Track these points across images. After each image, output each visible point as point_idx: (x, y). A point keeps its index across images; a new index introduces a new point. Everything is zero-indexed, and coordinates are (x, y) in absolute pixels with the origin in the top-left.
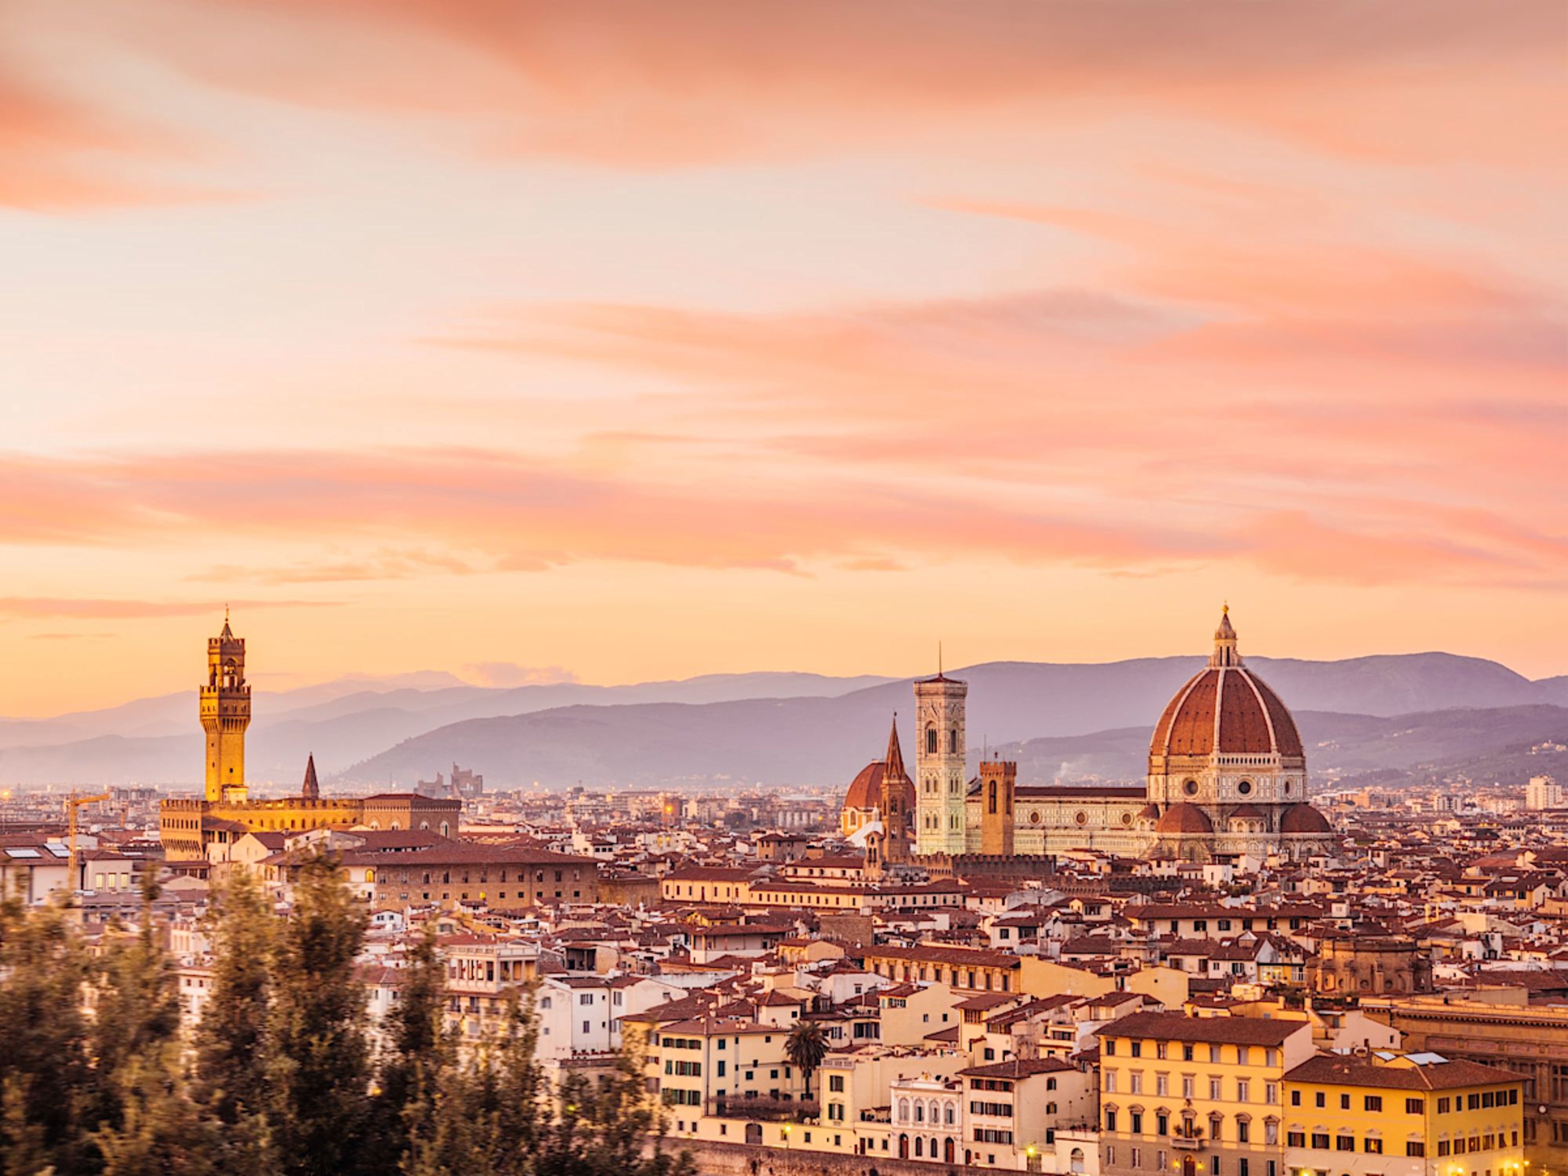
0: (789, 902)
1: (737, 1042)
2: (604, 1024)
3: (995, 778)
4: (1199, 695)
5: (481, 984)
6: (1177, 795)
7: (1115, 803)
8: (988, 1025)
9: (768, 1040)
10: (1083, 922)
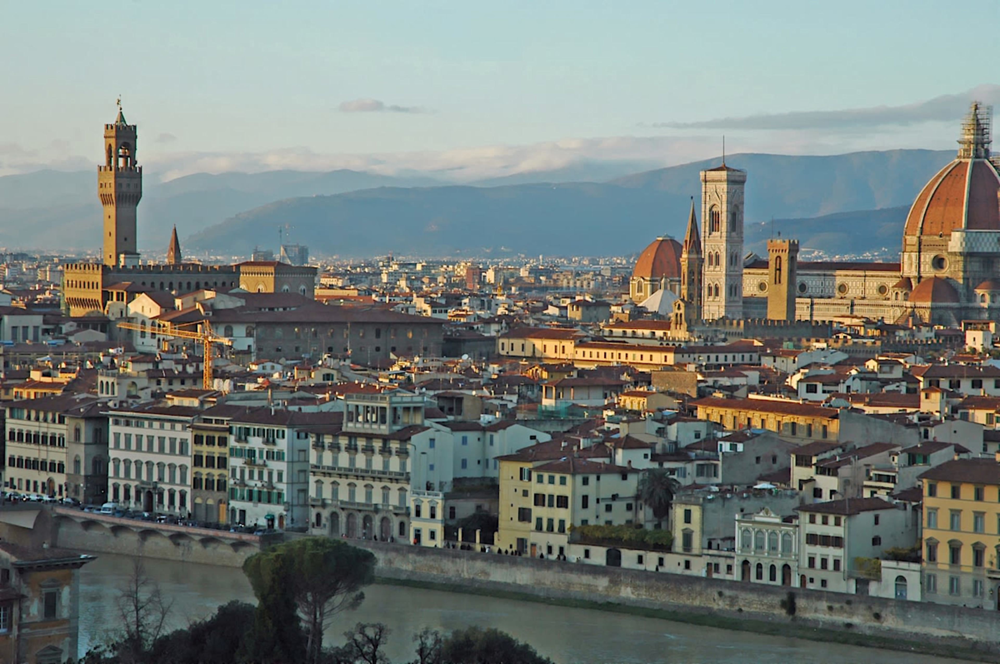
0: (609, 358)
1: (598, 479)
2: (479, 462)
3: (780, 254)
4: (950, 183)
5: (375, 426)
6: (928, 271)
7: (872, 276)
8: (817, 468)
9: (625, 478)
10: (878, 380)
